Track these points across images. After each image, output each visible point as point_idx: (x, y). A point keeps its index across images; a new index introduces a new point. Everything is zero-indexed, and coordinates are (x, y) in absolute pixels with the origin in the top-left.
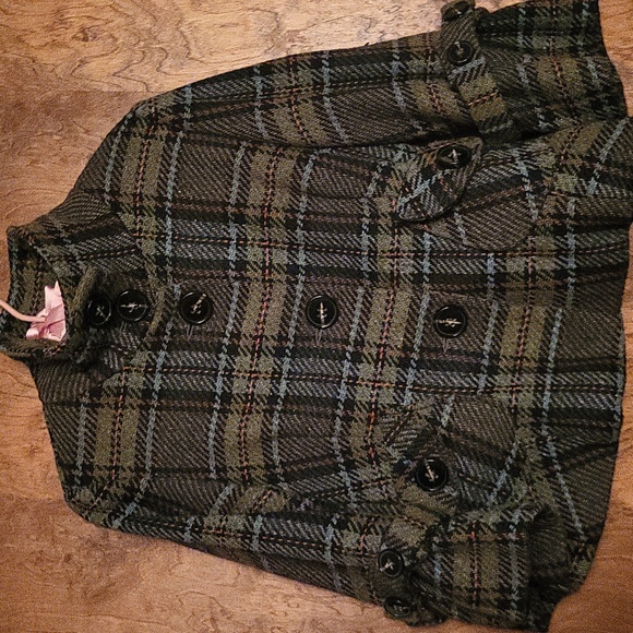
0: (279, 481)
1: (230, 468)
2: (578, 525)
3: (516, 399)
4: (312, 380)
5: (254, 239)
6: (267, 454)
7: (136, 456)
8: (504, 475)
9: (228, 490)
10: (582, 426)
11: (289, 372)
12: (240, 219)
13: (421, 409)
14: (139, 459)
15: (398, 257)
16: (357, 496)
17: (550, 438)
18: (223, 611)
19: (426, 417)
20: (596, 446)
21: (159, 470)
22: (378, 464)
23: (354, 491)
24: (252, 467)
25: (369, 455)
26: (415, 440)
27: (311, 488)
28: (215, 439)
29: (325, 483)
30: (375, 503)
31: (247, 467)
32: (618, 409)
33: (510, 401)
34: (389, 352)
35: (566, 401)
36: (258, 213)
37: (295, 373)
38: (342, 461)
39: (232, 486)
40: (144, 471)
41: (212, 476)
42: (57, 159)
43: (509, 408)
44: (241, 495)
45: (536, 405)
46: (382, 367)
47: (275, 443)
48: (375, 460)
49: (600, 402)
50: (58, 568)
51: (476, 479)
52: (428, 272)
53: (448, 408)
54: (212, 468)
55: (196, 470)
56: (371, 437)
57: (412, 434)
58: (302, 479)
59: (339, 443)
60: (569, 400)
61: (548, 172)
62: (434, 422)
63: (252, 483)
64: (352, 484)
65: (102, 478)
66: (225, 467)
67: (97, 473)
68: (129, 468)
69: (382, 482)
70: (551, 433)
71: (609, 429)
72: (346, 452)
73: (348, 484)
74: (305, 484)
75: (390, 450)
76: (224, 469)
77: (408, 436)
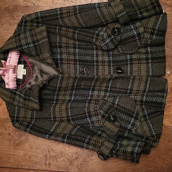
0: (71, 121)
1: (57, 117)
2: (154, 133)
3: (136, 97)
4: (81, 96)
5: (64, 52)
6: (67, 113)
7: (31, 115)
8: (133, 119)
9: (56, 123)
10: (154, 106)
11: (75, 94)
12: (60, 47)
13: (110, 100)
14: (32, 115)
15: (104, 56)
16: (92, 125)
17: (145, 109)
18: (52, 149)
19: (111, 102)
20: (158, 112)
21: (37, 118)
22: (98, 116)
23: (91, 124)
24: (63, 117)
25: (95, 113)
26: (108, 108)
27: (79, 123)
28: (53, 109)
29: (83, 122)
30: (97, 127)
31: (62, 117)
32: (164, 102)
33: (134, 98)
34: (102, 88)
35: (150, 99)
36: (65, 45)
37: (76, 94)
38: (88, 115)
39: (57, 122)
40: (33, 119)
41: (52, 119)
42: (9, 24)
43: (134, 99)
44: (60, 125)
45: (142, 99)
46: (100, 92)
47: (69, 110)
48: (97, 115)
49: (159, 100)
50: (7, 137)
51: (125, 120)
52: (112, 60)
53: (117, 100)
54: (52, 117)
55: (48, 118)
56: (96, 108)
57: (107, 106)
58: (77, 120)
59: (87, 110)
60: (151, 99)
61: (142, 33)
62: (114, 104)
63: (63, 121)
64: (91, 122)
65: (21, 120)
66: (55, 117)
67: (20, 119)
68: (29, 118)
69: (99, 121)
70: (146, 107)
71: (161, 107)
72: (89, 112)
73: (89, 122)
74: (78, 122)
75: (101, 111)
76: (55, 118)
77: (106, 107)
